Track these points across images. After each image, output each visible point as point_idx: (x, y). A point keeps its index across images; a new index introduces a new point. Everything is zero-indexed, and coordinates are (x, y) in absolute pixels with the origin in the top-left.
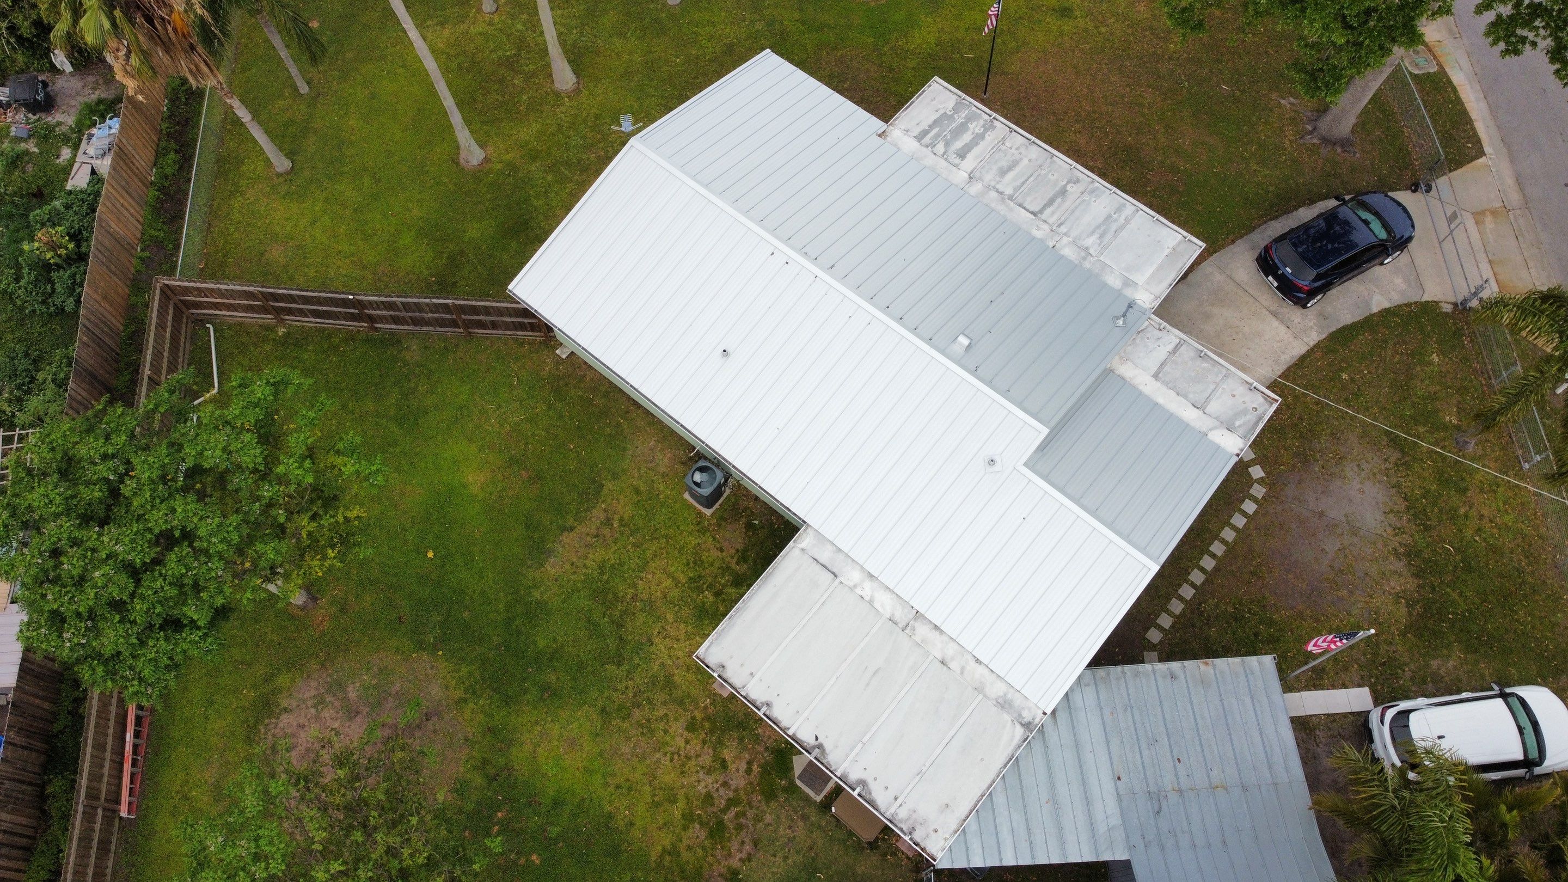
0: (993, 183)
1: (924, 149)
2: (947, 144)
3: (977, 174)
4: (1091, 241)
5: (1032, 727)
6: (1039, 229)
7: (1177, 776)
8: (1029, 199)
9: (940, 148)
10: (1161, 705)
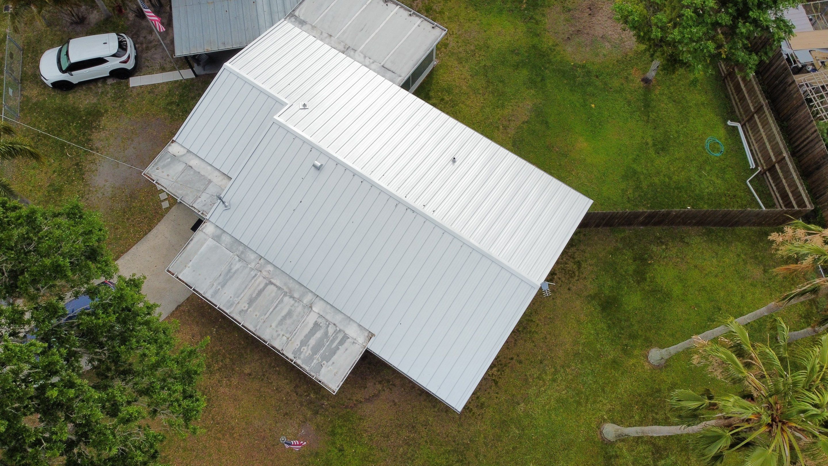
0: (296, 304)
1: (342, 328)
2: (326, 333)
3: (306, 310)
4: (237, 266)
5: (291, 15)
6: (269, 272)
7: (228, 5)
8: (273, 294)
9: (331, 330)
10: (231, 32)
